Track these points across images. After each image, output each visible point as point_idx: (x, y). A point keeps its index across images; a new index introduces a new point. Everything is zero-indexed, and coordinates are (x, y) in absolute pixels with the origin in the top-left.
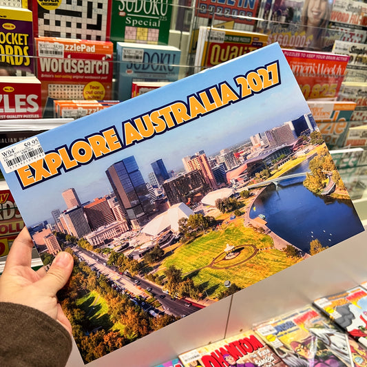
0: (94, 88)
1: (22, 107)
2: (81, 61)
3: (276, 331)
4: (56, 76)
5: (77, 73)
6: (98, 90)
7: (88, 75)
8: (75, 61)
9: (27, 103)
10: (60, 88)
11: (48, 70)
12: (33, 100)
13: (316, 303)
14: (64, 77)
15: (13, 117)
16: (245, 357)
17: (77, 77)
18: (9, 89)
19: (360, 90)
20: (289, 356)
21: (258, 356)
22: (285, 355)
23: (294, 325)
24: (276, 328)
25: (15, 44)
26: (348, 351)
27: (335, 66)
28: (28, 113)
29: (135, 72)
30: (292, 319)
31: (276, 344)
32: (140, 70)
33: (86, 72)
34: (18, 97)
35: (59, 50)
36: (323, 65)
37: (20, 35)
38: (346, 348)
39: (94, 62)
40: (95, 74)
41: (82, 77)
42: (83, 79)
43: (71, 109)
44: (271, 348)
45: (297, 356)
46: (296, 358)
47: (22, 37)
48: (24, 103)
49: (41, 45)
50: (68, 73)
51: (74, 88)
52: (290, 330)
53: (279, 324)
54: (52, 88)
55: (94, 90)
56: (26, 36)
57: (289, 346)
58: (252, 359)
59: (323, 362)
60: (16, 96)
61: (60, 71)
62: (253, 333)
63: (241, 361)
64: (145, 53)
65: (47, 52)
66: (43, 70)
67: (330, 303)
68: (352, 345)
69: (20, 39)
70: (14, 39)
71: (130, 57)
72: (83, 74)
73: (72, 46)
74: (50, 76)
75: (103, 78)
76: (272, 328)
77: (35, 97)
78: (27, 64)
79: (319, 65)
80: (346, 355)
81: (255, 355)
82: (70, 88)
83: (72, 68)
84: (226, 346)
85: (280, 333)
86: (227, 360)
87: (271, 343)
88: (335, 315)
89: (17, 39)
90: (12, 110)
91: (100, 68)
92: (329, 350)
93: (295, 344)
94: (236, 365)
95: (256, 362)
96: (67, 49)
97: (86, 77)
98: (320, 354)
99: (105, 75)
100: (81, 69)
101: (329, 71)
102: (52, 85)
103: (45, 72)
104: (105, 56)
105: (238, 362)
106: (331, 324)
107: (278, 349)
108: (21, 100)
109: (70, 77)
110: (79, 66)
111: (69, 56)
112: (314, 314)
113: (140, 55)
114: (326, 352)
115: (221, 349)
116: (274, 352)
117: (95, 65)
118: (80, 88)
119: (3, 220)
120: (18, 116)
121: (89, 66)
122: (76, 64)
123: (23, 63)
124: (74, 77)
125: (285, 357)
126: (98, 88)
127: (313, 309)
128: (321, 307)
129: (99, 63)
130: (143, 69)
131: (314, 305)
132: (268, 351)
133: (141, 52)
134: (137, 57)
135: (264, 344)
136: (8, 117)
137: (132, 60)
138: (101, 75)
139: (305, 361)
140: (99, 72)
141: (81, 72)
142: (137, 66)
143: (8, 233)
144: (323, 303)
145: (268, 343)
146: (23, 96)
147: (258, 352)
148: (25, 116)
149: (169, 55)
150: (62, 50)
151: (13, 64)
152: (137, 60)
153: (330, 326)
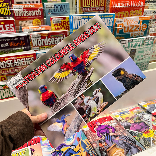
0: (36, 21)
1: (8, 29)
2: (30, 11)
3: (120, 114)
4: (21, 18)
5: (29, 16)
6: (38, 22)
7: (33, 16)
8: (27, 11)
9: (10, 27)
10: (23, 22)
11: (18, 16)
12: (12, 26)
13: (140, 104)
14: (24, 18)
15: (6, 33)
16: (105, 123)
17: (29, 17)
18: (3, 23)
19: (154, 11)
20: (124, 122)
21: (111, 122)
22: (122, 122)
23: (128, 112)
24: (120, 113)
25: (5, 7)
26: (151, 120)
27: (139, 1)
28: (11, 31)
29: (52, 13)
30: (128, 110)
31: (119, 118)
32: (54, 12)
33: (32, 15)
34: (6, 26)
35: (21, 8)
36: (133, 2)
37: (6, 3)
38: (150, 119)
39: (35, 11)
40: (36, 16)
41: (31, 17)
42: (31, 18)
43: (27, 29)
44: (116, 120)
45: (127, 122)
46: (126, 123)
47: (7, 4)
48: (9, 28)
49: (14, 7)
50: (25, 16)
51: (29, 22)
52: (126, 113)
53: (122, 111)
54: (21, 23)
55: (37, 22)
56: (8, 3)
57: (124, 119)
58: (108, 123)
59: (138, 124)
60: (5, 25)
61: (22, 16)
62: (110, 115)
63: (103, 124)
64: (54, 5)
65: (16, 9)
66: (16, 16)
67: (146, 104)
68: (152, 118)
69: (6, 5)
70: (4, 5)
71: (49, 8)
72: (31, 16)
73: (26, 6)
74: (19, 18)
75: (39, 17)
76: (119, 113)
77: (13, 25)
78: (10, 14)
79: (131, 2)
80: (149, 122)
81: (109, 122)
82: (27, 22)
83: (27, 14)
84: (98, 119)
85: (121, 115)
86: (97, 124)
87: (117, 118)
88: (147, 108)
89: (5, 5)
90: (5, 31)
91: (38, 13)
92: (142, 120)
93: (127, 118)
94: (100, 125)
95: (109, 125)
96: (24, 7)
97: (33, 17)
98: (137, 121)
99: (40, 16)
100: (30, 14)
101: (137, 4)
102: (20, 21)
103: (17, 17)
104: (39, 8)
105: (102, 124)
106: (145, 111)
107: (119, 120)
108: (8, 27)
109: (27, 18)
110: (29, 13)
111: (25, 10)
112: (138, 108)
113: (52, 7)
114: (140, 121)
115: (96, 120)
116: (117, 121)
117: (35, 12)
118: (31, 22)
119: (3, 68)
120: (8, 33)
121: (33, 13)
122: (28, 12)
123: (8, 14)
124: (28, 17)
125: (122, 123)
126: (38, 21)
127: (138, 106)
128: (142, 105)
129: (37, 11)
130: (55, 12)
131: (139, 105)
132: (115, 121)
133: (53, 5)
134: (52, 8)
135: (114, 119)
136: (4, 33)
137: (50, 9)
138: (38, 16)
139: (130, 124)
140: (37, 15)
141: (30, 15)
142: (52, 11)
143: (6, 73)
144: (143, 104)
145: (115, 118)
146: (8, 25)
147: (111, 121)
148: (10, 33)
149: (65, 5)
150: (22, 7)
151: (5, 14)
152: (52, 9)
153: (145, 112)
